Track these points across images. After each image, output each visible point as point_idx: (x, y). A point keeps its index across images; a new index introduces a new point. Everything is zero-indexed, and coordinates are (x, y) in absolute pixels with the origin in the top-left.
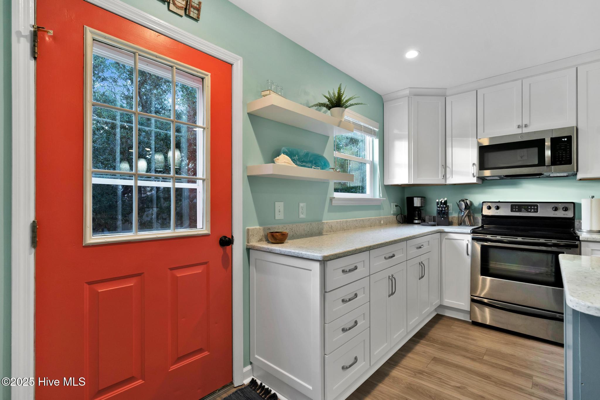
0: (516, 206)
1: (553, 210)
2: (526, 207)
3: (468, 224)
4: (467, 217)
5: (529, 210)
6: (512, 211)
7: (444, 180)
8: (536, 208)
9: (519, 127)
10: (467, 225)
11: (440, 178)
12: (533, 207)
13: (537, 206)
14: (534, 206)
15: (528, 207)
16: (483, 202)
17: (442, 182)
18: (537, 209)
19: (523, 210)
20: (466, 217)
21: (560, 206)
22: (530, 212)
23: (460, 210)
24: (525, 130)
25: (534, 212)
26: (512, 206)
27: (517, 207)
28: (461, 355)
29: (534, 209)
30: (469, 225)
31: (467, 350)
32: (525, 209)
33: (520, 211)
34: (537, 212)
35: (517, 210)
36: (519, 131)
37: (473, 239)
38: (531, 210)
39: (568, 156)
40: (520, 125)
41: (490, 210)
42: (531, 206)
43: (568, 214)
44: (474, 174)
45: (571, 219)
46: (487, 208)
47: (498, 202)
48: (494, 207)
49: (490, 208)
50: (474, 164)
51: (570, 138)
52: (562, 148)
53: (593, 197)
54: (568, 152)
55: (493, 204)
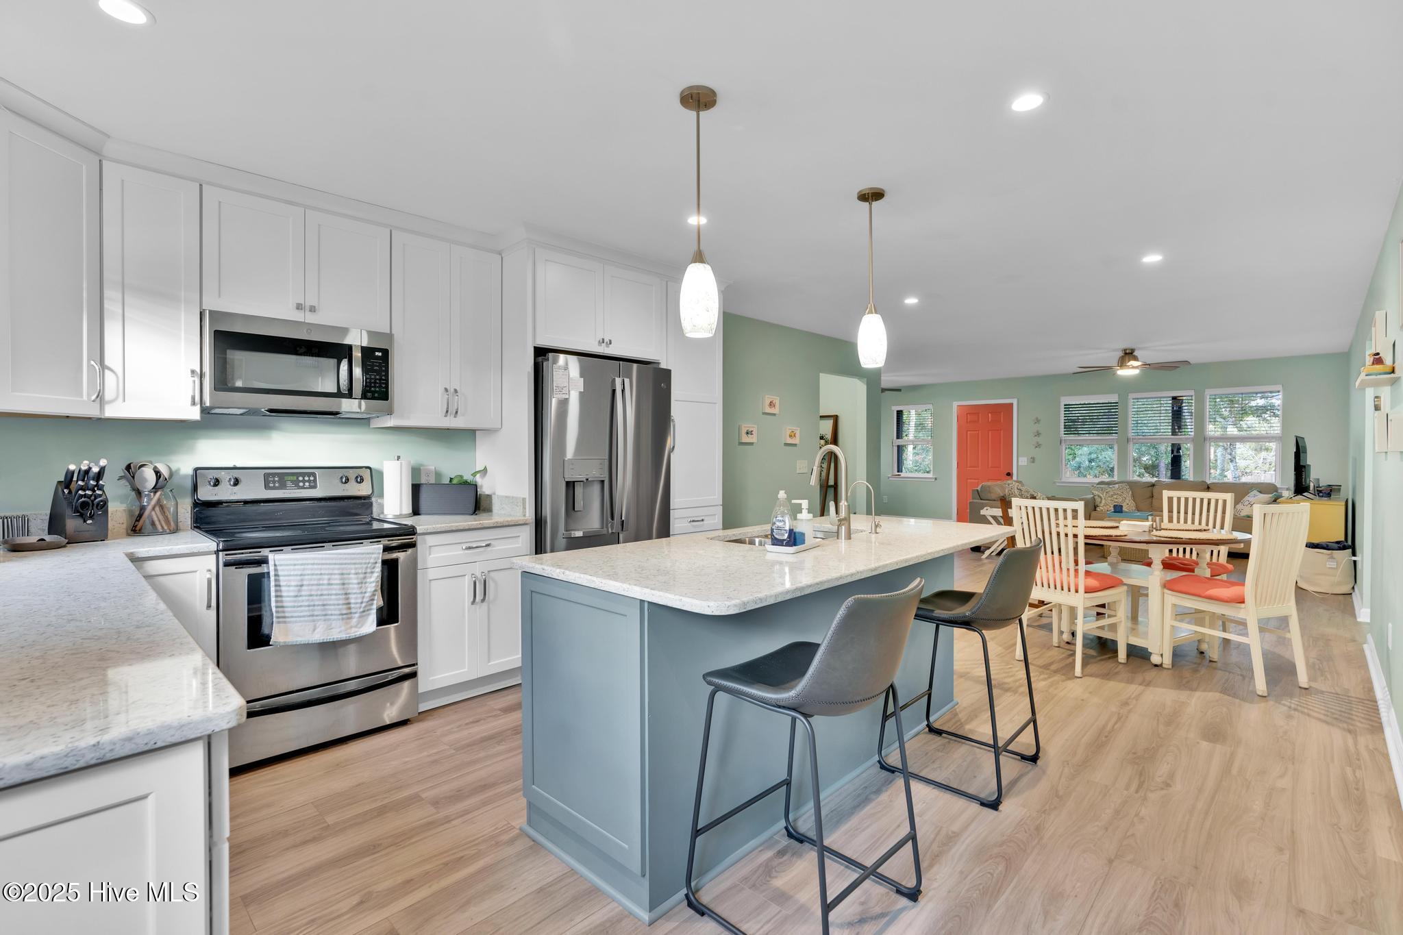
0: (275, 476)
1: (342, 482)
2: (295, 478)
3: (162, 527)
4: (157, 509)
5: (301, 484)
6: (267, 487)
7: (97, 405)
8: (312, 478)
9: (299, 307)
10: (160, 530)
11: (85, 398)
12: (307, 478)
13: (314, 475)
14: (309, 475)
15: (298, 478)
16: (196, 470)
17: (92, 411)
18: (315, 480)
19: (289, 484)
20: (153, 509)
21: (352, 475)
22: (303, 488)
23: (134, 492)
24: (311, 318)
25: (311, 487)
26: (266, 476)
27: (276, 479)
28: (287, 849)
29: (309, 481)
30: (168, 531)
31: (285, 833)
32: (292, 481)
33: (283, 486)
34: (315, 487)
35: (277, 485)
36: (298, 316)
37: (227, 564)
38: (304, 485)
39: (384, 386)
40: (302, 305)
41: (216, 488)
42: (304, 475)
43: (363, 490)
44: (193, 398)
45: (368, 498)
46: (210, 484)
47: (235, 468)
48: (228, 479)
49: (217, 482)
50: (193, 372)
51: (386, 352)
52: (376, 368)
53: (399, 458)
54: (383, 378)
55: (223, 473)
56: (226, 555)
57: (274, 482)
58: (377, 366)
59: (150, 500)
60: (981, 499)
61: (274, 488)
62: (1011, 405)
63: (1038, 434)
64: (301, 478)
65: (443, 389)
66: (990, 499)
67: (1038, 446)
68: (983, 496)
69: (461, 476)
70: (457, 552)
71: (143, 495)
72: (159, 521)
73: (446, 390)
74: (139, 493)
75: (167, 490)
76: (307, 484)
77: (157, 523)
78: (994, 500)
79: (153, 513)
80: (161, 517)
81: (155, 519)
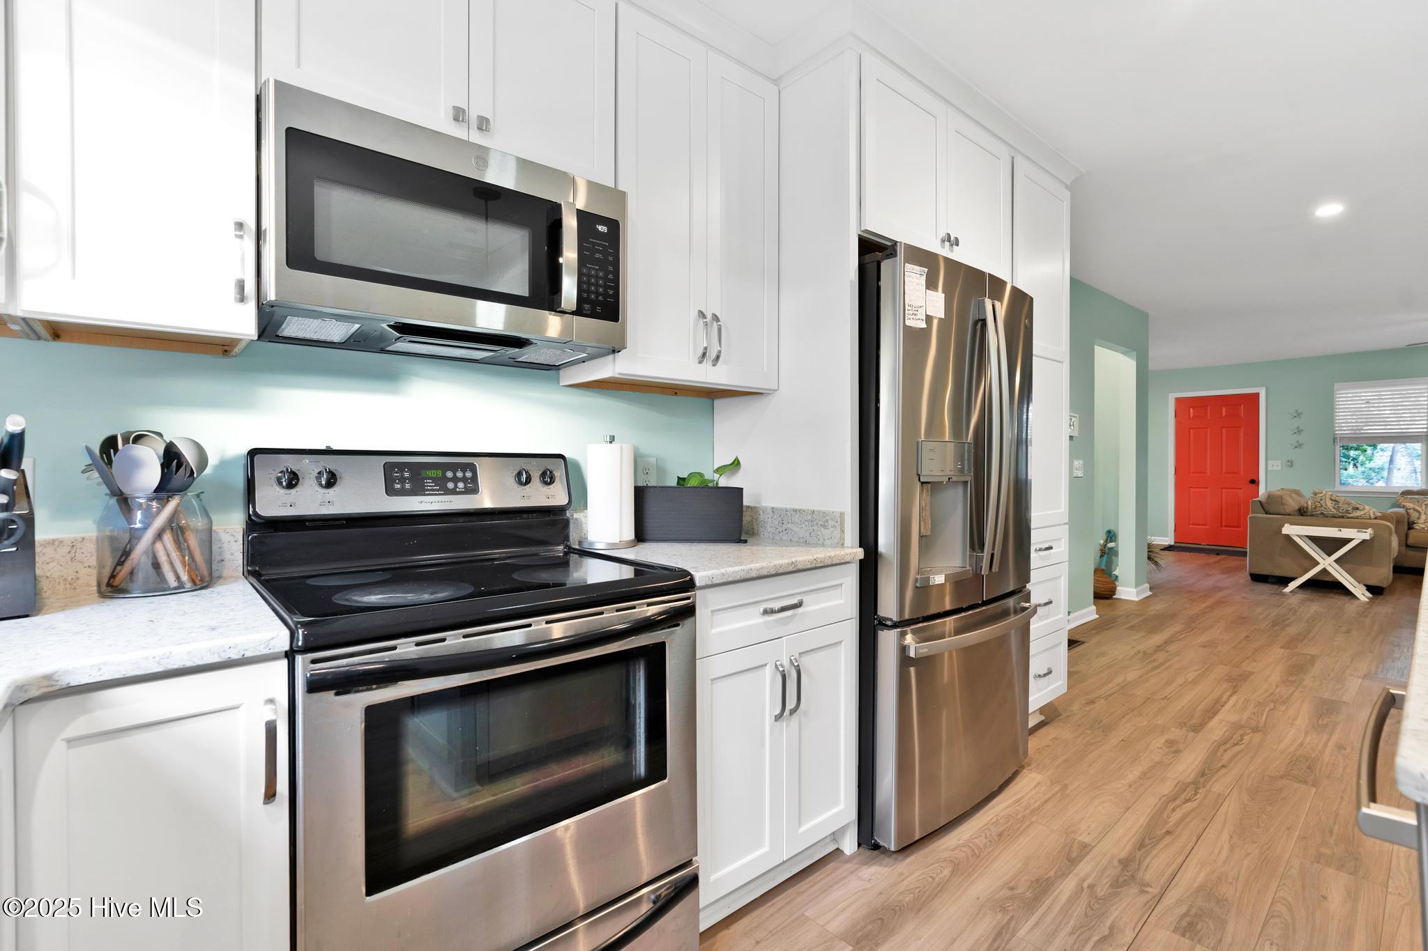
0: (404, 469)
2: (440, 473)
3: (178, 578)
4: (167, 538)
6: (390, 491)
8: (469, 474)
9: (459, 116)
10: (173, 582)
12: (459, 474)
13: (473, 468)
14: (464, 467)
15: (444, 474)
16: (253, 453)
18: (474, 479)
19: (429, 484)
20: (159, 536)
22: (454, 492)
23: (113, 501)
25: (466, 491)
26: (388, 468)
27: (406, 475)
29: (464, 480)
30: (189, 585)
32: (435, 480)
33: (418, 490)
34: (475, 490)
35: (408, 486)
37: (315, 686)
38: (456, 486)
39: (611, 292)
40: (464, 110)
41: (293, 491)
42: (454, 467)
43: (556, 496)
44: (241, 286)
45: (560, 510)
46: (280, 483)
47: (329, 452)
48: (315, 474)
49: (292, 480)
50: (240, 226)
51: (614, 225)
52: (597, 255)
53: (612, 440)
54: (610, 276)
55: (307, 460)
56: (314, 661)
57: (403, 480)
58: (599, 252)
59: (149, 518)
60: (1266, 513)
61: (403, 493)
62: (1256, 396)
63: (1299, 431)
64: (449, 474)
65: (696, 313)
66: (1284, 512)
67: (1299, 445)
68: (1271, 509)
69: (701, 475)
70: (753, 620)
71: (133, 506)
72: (172, 564)
73: (702, 315)
74: (124, 501)
75: (191, 493)
76: (461, 485)
77: (166, 568)
78: (1289, 515)
79: (159, 546)
80: (175, 555)
81: (162, 558)
